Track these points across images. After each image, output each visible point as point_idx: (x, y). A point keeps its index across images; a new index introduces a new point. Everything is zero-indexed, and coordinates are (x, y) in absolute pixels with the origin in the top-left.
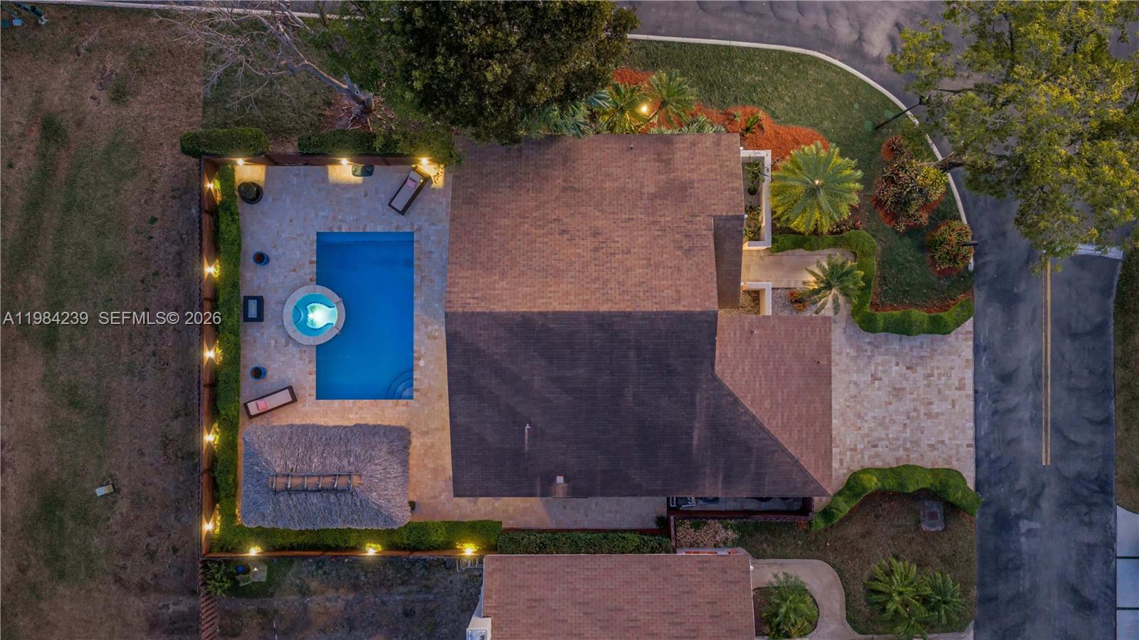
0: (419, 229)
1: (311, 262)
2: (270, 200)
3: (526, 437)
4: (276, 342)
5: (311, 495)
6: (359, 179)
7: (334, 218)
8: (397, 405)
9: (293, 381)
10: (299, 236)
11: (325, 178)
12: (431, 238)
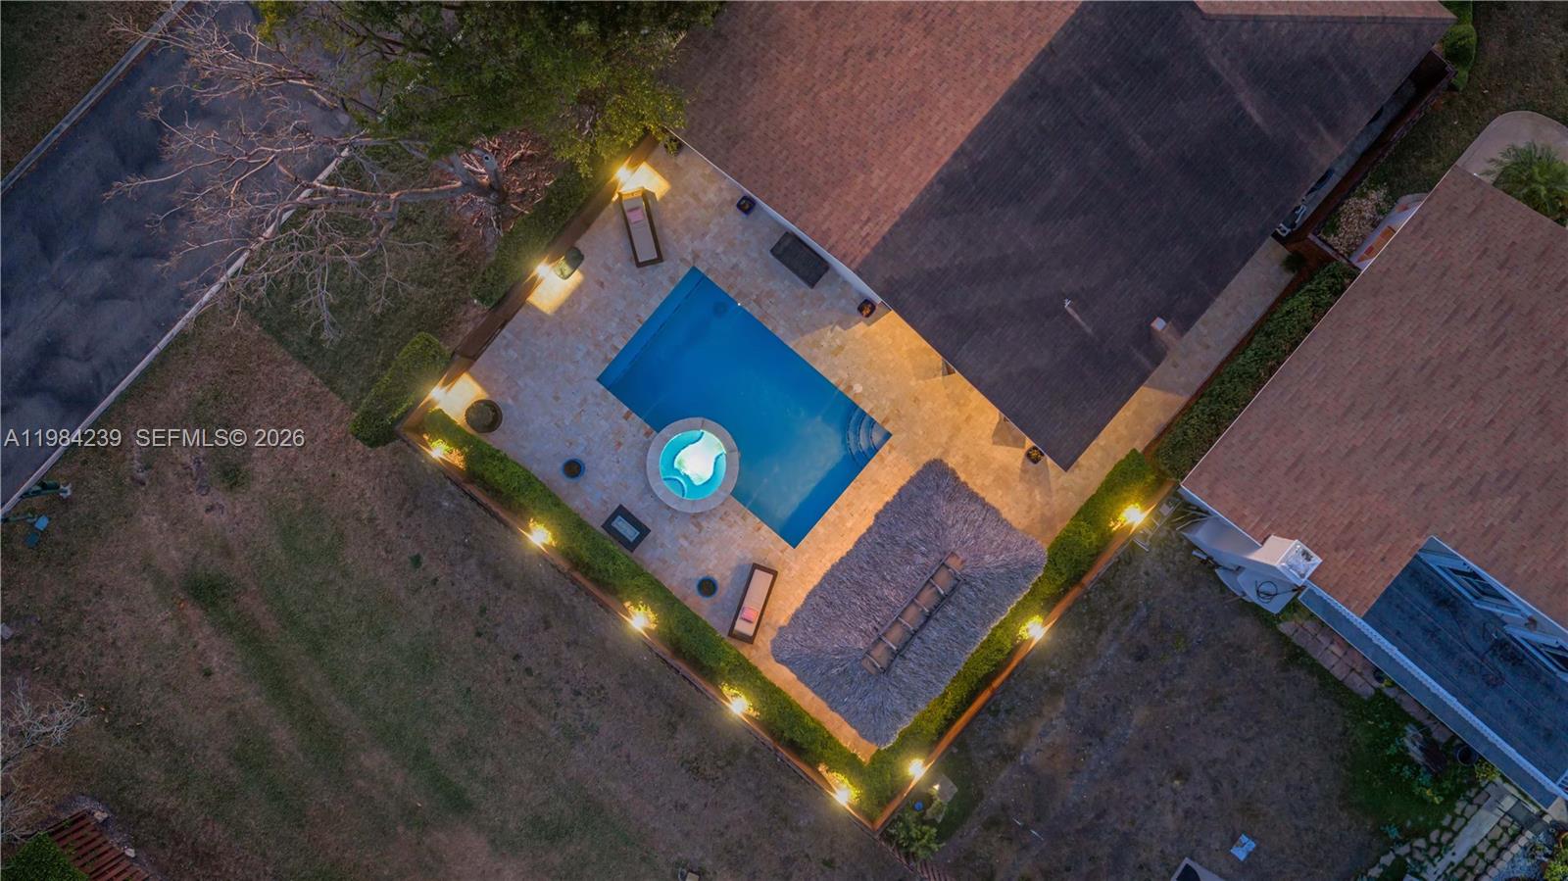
0: (696, 256)
1: (626, 417)
2: (510, 401)
3: (1076, 317)
4: (686, 538)
5: (926, 631)
6: (577, 277)
7: (597, 345)
8: (882, 459)
9: (750, 556)
10: (581, 405)
11: (541, 316)
12: (718, 251)
